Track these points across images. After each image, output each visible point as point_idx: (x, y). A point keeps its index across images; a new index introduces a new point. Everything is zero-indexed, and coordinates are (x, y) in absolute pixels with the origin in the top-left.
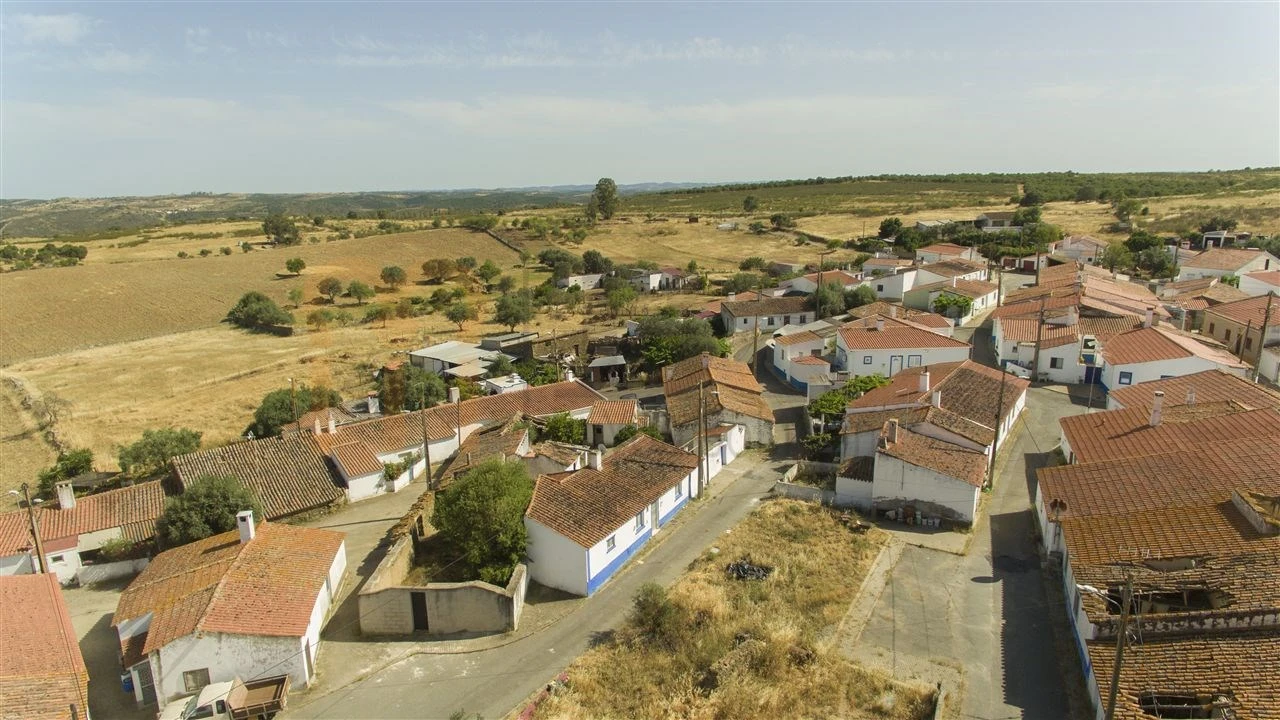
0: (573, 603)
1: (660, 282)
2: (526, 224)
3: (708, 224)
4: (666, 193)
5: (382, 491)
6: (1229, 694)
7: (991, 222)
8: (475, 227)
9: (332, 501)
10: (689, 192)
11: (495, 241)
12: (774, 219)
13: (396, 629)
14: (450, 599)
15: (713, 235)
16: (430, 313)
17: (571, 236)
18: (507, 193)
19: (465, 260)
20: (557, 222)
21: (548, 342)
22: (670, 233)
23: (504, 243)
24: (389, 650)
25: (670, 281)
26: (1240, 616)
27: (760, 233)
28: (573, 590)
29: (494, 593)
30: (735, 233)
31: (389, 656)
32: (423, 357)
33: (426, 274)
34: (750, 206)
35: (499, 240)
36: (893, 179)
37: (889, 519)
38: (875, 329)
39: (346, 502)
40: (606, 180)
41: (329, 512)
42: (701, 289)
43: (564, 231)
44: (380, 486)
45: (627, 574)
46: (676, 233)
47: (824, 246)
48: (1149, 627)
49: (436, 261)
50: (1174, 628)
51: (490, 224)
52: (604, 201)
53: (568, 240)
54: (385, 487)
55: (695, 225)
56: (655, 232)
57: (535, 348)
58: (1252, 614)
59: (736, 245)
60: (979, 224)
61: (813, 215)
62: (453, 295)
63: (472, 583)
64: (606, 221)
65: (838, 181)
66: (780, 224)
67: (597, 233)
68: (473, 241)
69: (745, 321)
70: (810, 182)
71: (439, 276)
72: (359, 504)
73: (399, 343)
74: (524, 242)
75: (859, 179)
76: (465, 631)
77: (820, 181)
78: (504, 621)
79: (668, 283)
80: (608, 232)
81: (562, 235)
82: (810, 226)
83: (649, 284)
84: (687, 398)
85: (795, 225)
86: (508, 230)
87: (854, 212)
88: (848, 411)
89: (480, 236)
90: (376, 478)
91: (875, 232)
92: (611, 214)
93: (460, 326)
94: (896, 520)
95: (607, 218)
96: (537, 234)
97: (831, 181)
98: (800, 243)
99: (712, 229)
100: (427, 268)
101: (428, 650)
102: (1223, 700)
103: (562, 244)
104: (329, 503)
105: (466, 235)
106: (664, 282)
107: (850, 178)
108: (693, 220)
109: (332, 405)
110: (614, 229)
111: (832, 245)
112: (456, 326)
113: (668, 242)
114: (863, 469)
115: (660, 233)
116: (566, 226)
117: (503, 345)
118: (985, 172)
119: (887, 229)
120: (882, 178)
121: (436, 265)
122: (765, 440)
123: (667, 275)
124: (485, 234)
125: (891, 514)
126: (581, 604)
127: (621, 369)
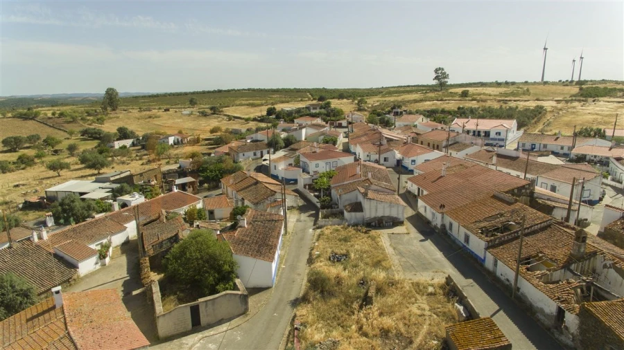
0: (269, 291)
1: (174, 141)
2: (61, 115)
3: (176, 112)
4: (136, 97)
5: (98, 267)
6: (541, 252)
7: (312, 108)
8: (25, 117)
9: (71, 278)
10: (150, 96)
11: (42, 125)
12: (211, 109)
13: (182, 330)
14: (213, 304)
15: (180, 118)
16: (23, 169)
17: (95, 120)
18: (20, 99)
19: (33, 136)
20: (82, 113)
21: (141, 175)
22: (156, 117)
23: (50, 126)
24: (184, 342)
25: (180, 140)
26: (528, 228)
27: (206, 115)
28: (264, 286)
29: (238, 294)
30: (192, 116)
31: (187, 344)
32: (57, 192)
33: (4, 146)
34: (192, 103)
35: (46, 124)
36: (254, 90)
37: (373, 226)
38: (315, 152)
39: (78, 276)
40: (111, 89)
41: (70, 285)
42: (198, 142)
43: (88, 118)
44: (96, 263)
45: (282, 273)
46: (159, 117)
47: (243, 121)
48: (503, 239)
49: (12, 137)
50: (510, 237)
51: (37, 114)
52: (111, 101)
53: (94, 122)
54: (99, 264)
55: (168, 112)
56: (147, 117)
57: (135, 178)
58: (531, 227)
59: (196, 122)
60: (307, 108)
61: (228, 107)
62: (36, 157)
63: (224, 293)
64: (114, 112)
65: (229, 91)
66: (215, 111)
67: (111, 118)
68: (27, 125)
69: (244, 155)
70: (214, 92)
71: (15, 146)
72: (86, 276)
73: (21, 187)
74: (64, 125)
75: (238, 90)
76: (222, 319)
77: (220, 91)
78: (244, 307)
79: (178, 141)
80: (118, 118)
81: (88, 120)
82: (231, 111)
83: (168, 142)
84: (249, 191)
85: (222, 111)
86: (50, 118)
87: (247, 105)
88: (332, 186)
89: (30, 122)
90: (94, 259)
91: (265, 113)
92: (117, 107)
93: (58, 173)
94: (375, 226)
95: (114, 110)
96: (72, 120)
97: (225, 91)
98: (230, 120)
99: (179, 114)
100: (5, 142)
101: (207, 334)
102: (540, 255)
103: (90, 125)
104: (69, 279)
105: (19, 122)
106: (176, 141)
107: (234, 90)
108: (167, 110)
109: (16, 226)
110: (121, 116)
111: (247, 120)
112: (55, 174)
113: (157, 122)
114: (357, 207)
115: (150, 117)
116: (89, 114)
117: (112, 179)
118: (292, 88)
119: (270, 112)
120: (249, 90)
121: (13, 140)
122: (295, 205)
123: (177, 137)
124: (34, 122)
125: (373, 224)
126: (273, 290)
127: (192, 183)
